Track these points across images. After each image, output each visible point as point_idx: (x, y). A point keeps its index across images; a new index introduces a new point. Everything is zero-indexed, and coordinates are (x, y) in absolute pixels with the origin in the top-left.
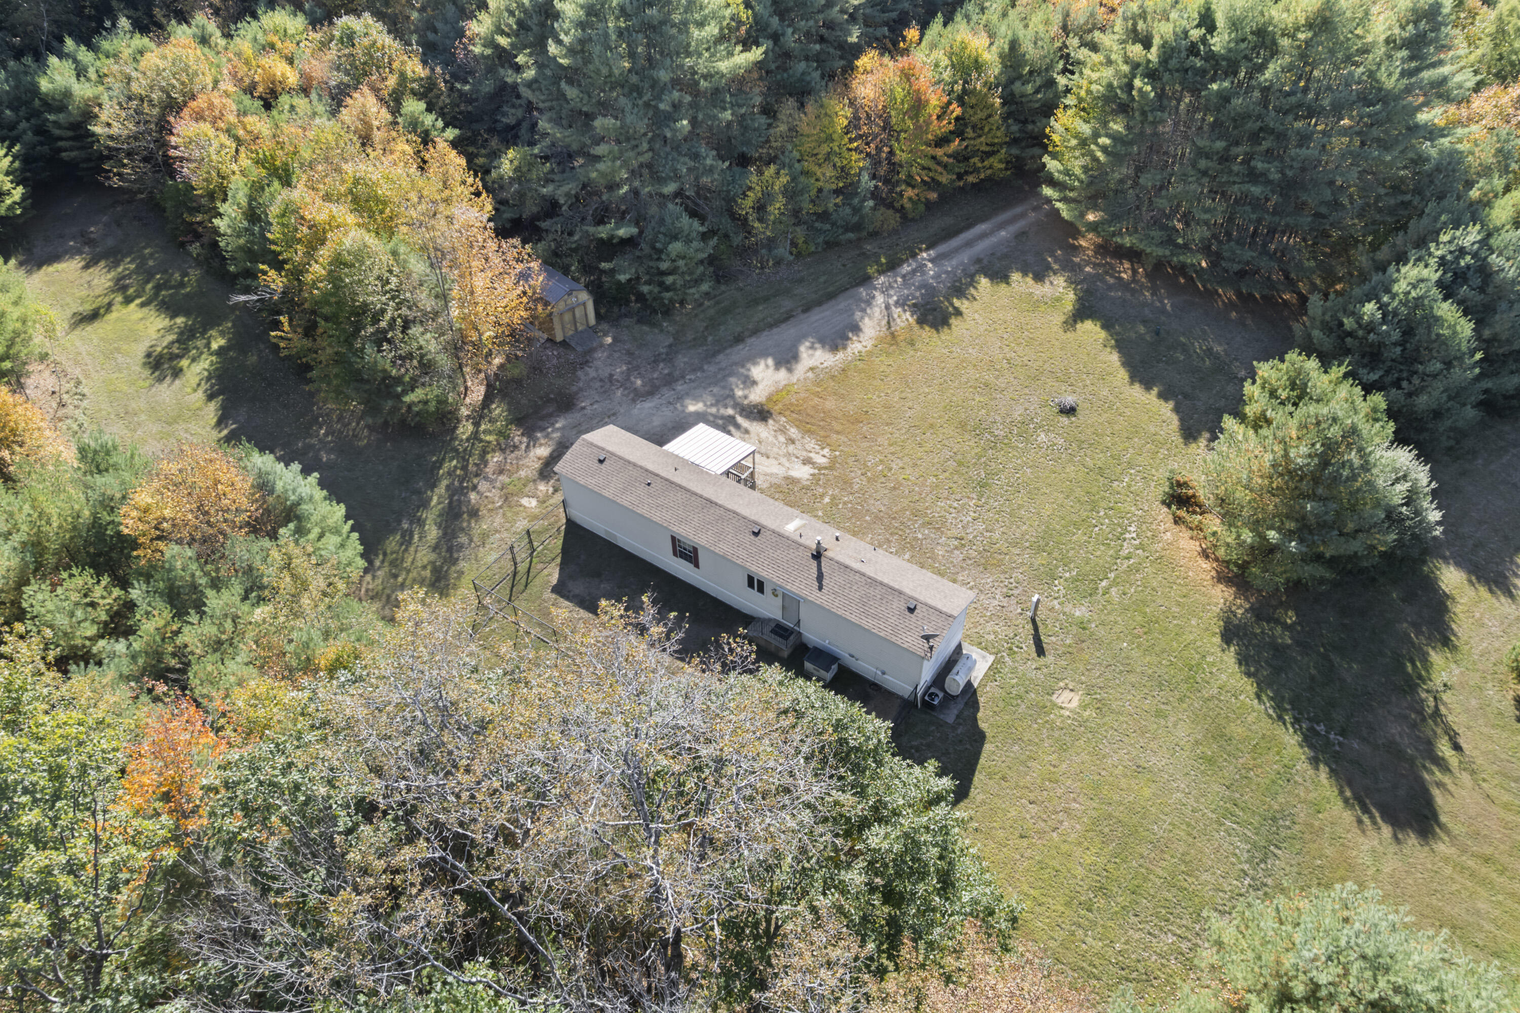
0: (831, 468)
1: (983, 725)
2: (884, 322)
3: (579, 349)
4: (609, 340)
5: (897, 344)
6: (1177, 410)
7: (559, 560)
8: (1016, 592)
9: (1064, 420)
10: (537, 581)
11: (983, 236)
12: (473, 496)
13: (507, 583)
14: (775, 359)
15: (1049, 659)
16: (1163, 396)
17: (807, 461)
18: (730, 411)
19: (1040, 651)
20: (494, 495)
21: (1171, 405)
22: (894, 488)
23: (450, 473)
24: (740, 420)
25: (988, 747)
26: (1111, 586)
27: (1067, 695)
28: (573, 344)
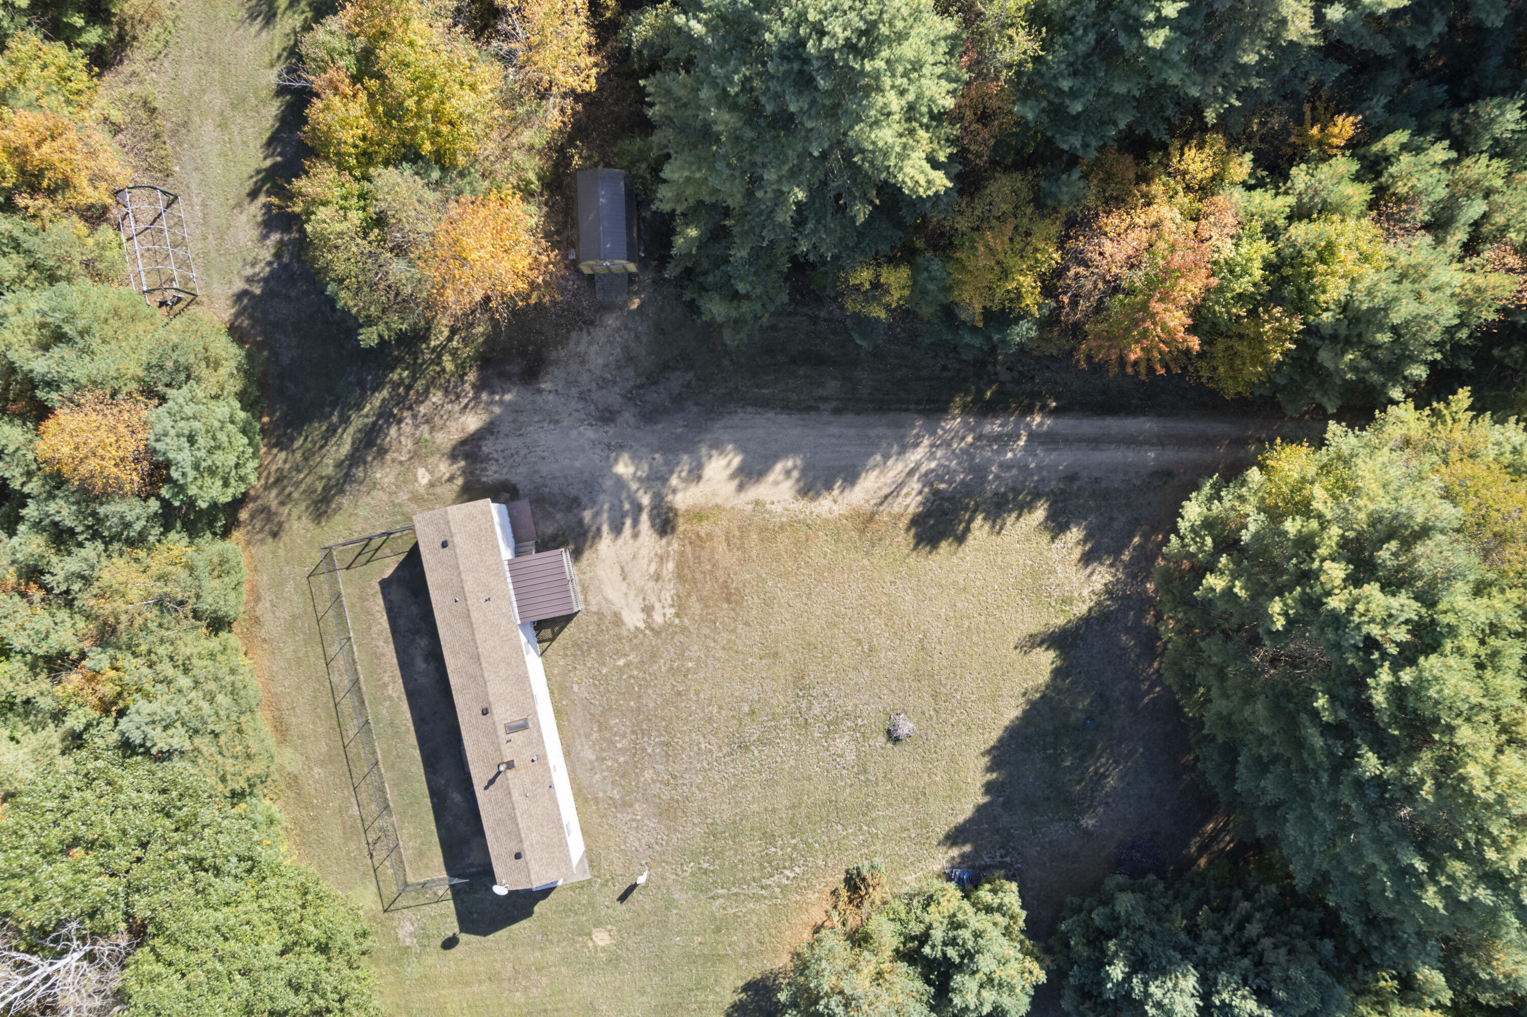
0: (657, 633)
1: (536, 909)
2: (886, 491)
3: (599, 297)
4: (635, 304)
5: (862, 532)
6: (980, 810)
7: (402, 557)
8: (657, 848)
9: (882, 739)
10: (375, 565)
11: (1130, 441)
12: (393, 431)
13: (357, 547)
14: (743, 461)
15: (623, 907)
16: (989, 788)
17: (648, 610)
18: (646, 500)
19: (623, 898)
20: (408, 443)
21: (982, 800)
22: (679, 694)
23: (395, 386)
24: (645, 517)
25: (524, 923)
26: (723, 896)
27: (606, 936)
28: (598, 285)
